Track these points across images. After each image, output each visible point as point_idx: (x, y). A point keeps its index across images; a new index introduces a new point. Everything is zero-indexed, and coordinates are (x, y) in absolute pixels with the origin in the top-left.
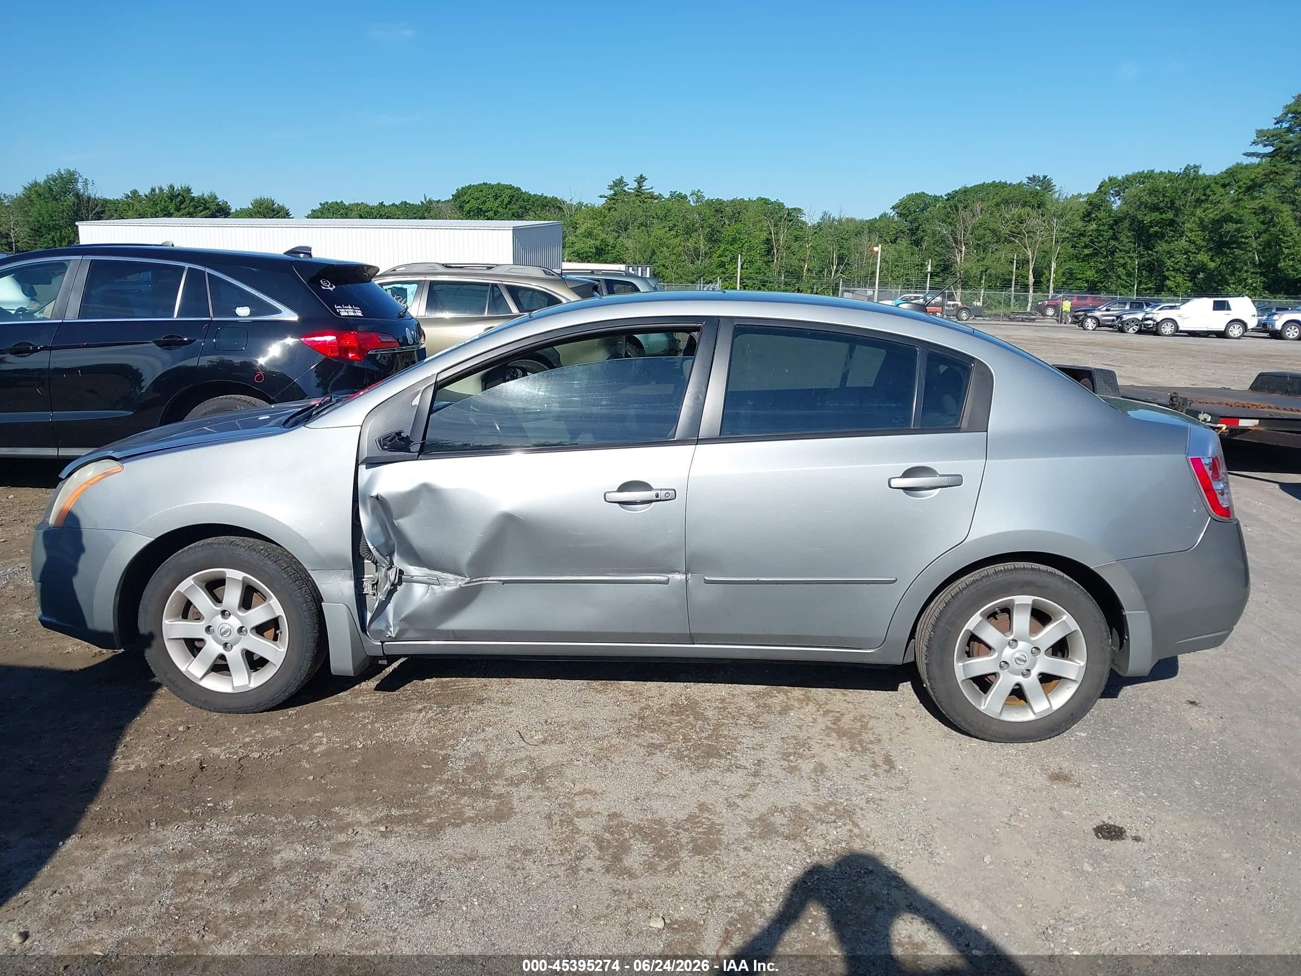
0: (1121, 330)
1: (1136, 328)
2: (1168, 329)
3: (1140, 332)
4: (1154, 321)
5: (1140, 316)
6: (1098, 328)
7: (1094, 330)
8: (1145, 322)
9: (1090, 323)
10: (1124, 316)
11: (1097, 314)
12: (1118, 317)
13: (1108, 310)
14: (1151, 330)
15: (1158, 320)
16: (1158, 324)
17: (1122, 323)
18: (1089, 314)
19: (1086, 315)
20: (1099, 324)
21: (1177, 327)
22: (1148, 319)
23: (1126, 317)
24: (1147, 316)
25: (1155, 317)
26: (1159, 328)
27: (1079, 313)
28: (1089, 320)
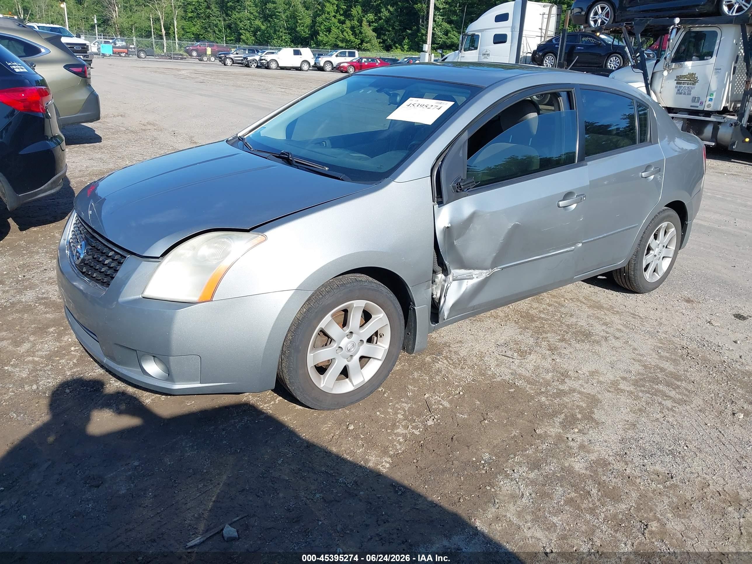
0: (247, 66)
1: (256, 65)
2: (273, 65)
3: (258, 67)
4: (266, 61)
5: (257, 58)
6: (233, 65)
7: (231, 66)
8: (262, 61)
9: (228, 62)
10: (248, 57)
11: (231, 56)
12: (245, 58)
13: (237, 54)
14: (265, 66)
15: (268, 60)
16: (268, 62)
17: (248, 61)
18: (227, 56)
19: (225, 57)
20: (233, 62)
21: (278, 65)
22: (263, 60)
23: (250, 58)
24: (262, 58)
25: (266, 58)
26: (269, 65)
27: (222, 55)
28: (228, 60)
